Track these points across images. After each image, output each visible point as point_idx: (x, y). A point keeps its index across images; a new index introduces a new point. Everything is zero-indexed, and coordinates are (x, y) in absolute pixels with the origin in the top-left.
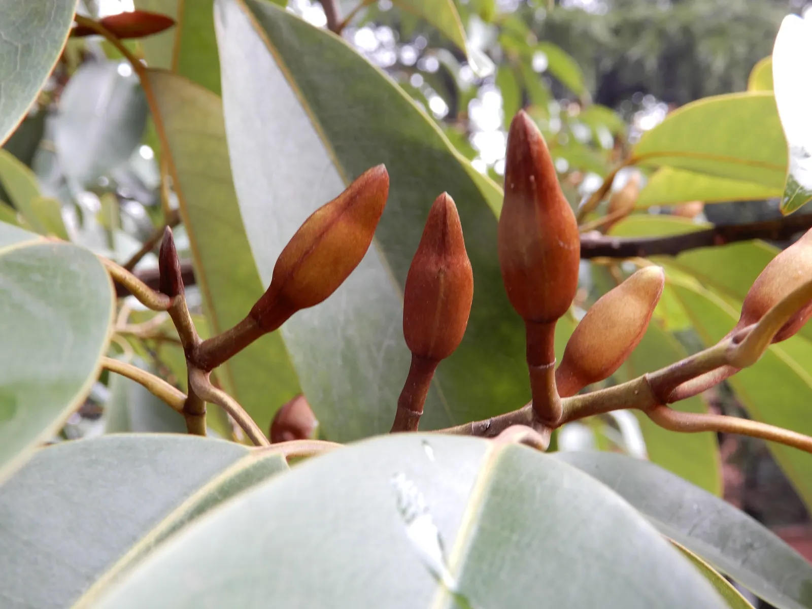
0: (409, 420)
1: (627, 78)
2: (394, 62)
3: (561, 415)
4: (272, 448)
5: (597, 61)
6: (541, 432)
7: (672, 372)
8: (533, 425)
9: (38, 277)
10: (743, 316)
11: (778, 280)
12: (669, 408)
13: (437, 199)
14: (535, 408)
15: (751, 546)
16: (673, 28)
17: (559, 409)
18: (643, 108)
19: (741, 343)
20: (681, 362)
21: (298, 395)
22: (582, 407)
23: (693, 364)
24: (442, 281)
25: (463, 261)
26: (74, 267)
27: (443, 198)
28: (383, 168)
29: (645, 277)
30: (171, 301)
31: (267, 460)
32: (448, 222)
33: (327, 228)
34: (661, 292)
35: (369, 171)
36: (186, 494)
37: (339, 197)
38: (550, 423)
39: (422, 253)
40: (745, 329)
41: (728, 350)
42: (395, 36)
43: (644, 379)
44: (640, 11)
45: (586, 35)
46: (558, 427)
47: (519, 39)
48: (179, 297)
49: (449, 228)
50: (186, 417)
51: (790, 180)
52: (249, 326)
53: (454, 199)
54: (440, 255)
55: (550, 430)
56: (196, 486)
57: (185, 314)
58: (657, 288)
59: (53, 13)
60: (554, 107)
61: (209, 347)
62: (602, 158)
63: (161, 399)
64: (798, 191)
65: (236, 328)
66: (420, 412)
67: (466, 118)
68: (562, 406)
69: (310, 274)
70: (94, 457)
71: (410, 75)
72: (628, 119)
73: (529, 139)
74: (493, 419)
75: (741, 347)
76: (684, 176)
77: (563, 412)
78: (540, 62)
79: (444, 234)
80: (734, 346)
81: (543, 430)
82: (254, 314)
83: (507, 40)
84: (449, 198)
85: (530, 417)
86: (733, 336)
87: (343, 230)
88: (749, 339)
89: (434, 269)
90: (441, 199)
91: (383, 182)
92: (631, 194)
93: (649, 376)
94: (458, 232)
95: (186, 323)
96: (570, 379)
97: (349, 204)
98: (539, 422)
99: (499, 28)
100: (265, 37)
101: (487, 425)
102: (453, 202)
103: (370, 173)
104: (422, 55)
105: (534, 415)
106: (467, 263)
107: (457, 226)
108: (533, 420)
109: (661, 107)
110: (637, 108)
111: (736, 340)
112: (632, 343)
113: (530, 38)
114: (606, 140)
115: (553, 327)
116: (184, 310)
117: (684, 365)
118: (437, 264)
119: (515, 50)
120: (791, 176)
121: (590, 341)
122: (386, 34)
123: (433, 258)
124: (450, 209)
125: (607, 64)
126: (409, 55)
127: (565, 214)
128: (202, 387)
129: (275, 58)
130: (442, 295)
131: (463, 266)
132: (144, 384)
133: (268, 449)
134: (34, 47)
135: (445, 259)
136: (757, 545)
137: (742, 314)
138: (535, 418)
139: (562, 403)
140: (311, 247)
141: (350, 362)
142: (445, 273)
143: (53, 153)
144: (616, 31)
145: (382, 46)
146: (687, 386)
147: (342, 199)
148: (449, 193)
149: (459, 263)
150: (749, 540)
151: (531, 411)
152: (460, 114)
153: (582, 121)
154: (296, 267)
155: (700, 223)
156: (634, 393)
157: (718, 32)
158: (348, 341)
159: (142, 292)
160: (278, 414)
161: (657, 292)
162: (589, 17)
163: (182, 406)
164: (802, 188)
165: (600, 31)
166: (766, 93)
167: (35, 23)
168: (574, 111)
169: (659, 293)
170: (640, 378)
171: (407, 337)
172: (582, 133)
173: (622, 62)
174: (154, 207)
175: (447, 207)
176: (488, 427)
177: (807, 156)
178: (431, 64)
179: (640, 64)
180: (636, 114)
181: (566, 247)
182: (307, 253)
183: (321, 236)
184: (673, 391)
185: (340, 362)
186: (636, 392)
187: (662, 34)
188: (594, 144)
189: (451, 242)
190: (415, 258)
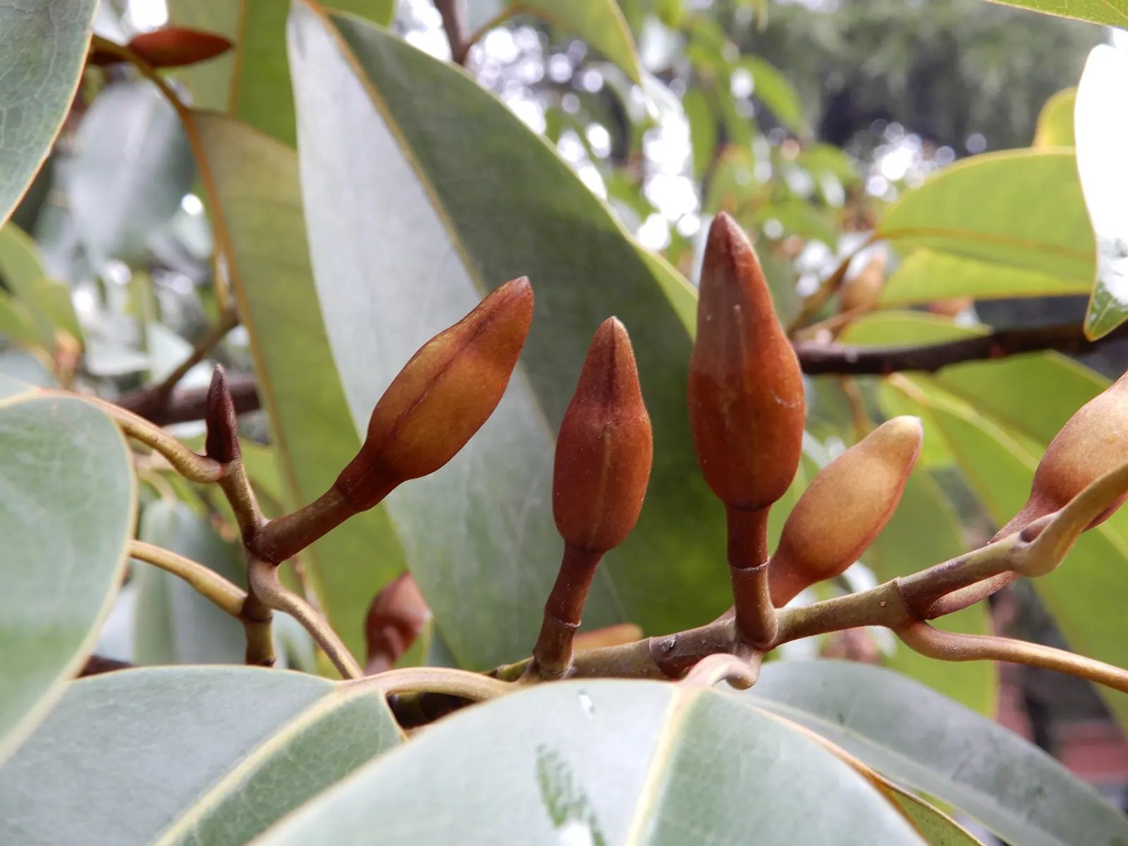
0: (560, 635)
1: (865, 100)
2: (541, 76)
3: (776, 635)
4: (365, 681)
5: (822, 76)
6: (747, 660)
7: (934, 577)
8: (735, 648)
9: (27, 458)
10: (1036, 492)
11: (1085, 442)
12: (928, 625)
13: (602, 325)
14: (741, 623)
15: (1039, 791)
16: (927, 32)
17: (773, 625)
18: (885, 142)
19: (1033, 542)
20: (947, 564)
21: (404, 574)
22: (806, 622)
23: (962, 567)
24: (608, 443)
25: (638, 414)
26: (80, 440)
27: (611, 325)
28: (524, 281)
29: (895, 431)
30: (222, 470)
31: (359, 700)
32: (617, 359)
33: (445, 367)
34: (918, 453)
35: (506, 286)
36: (242, 753)
37: (461, 322)
38: (760, 645)
39: (579, 402)
40: (1038, 521)
41: (1014, 550)
42: (542, 40)
43: (895, 583)
44: (882, 8)
45: (808, 42)
46: (771, 649)
47: (714, 52)
48: (234, 463)
49: (619, 368)
50: (246, 624)
51: (1100, 291)
52: (335, 503)
53: (626, 325)
54: (605, 405)
55: (761, 654)
56: (258, 740)
57: (243, 486)
58: (912, 448)
59: (52, 62)
60: (761, 146)
61: (277, 530)
62: (828, 221)
63: (211, 598)
64: (1110, 305)
65: (315, 505)
66: (576, 622)
67: (641, 157)
68: (777, 621)
69: (421, 432)
70: (111, 702)
71: (561, 96)
72: (866, 158)
73: (734, 253)
74: (680, 634)
75: (1034, 547)
76: (947, 262)
77: (779, 629)
78: (742, 84)
79: (612, 376)
80: (1024, 545)
81: (750, 654)
82: (340, 486)
83: (697, 53)
84: (619, 324)
85: (732, 635)
86: (1021, 531)
87: (468, 370)
88: (1045, 536)
89: (597, 426)
90: (608, 323)
91: (525, 300)
92: (873, 279)
93: (901, 581)
94: (632, 373)
95: (243, 499)
96: (789, 576)
97: (476, 333)
98: (744, 643)
99: (687, 36)
100: (359, 69)
101: (671, 644)
102: (624, 330)
103: (505, 288)
104: (578, 68)
105: (738, 633)
106: (644, 417)
107: (630, 364)
108: (736, 640)
109: (912, 140)
110: (877, 141)
111: (1026, 537)
112: (876, 527)
113: (729, 51)
114: (833, 193)
115: (766, 514)
116: (241, 481)
117: (950, 568)
118: (601, 418)
119: (708, 69)
120: (1101, 285)
121: (817, 522)
122: (529, 39)
123: (596, 409)
124: (620, 340)
125: (837, 80)
126: (561, 68)
127: (785, 358)
128: (266, 589)
129: (374, 100)
130: (608, 463)
131: (637, 421)
132: (187, 578)
133: (359, 683)
134: (24, 114)
135: (612, 410)
136: (1047, 789)
137: (1033, 490)
138: (739, 637)
139: (777, 616)
140: (423, 395)
141: (477, 529)
142: (611, 431)
143: (65, 210)
144: (850, 36)
145: (522, 56)
146: (953, 596)
147: (466, 324)
148: (620, 318)
149: (631, 417)
150: (1036, 783)
151: (733, 626)
152: (632, 152)
153: (802, 165)
154: (400, 422)
155: (966, 324)
156: (879, 603)
157: (990, 37)
158: (475, 502)
159: (181, 458)
160: (377, 601)
161: (913, 454)
162: (811, 17)
163: (240, 609)
164: (1115, 301)
165: (827, 35)
166: (1063, 150)
167: (27, 78)
168: (790, 153)
169: (915, 455)
170: (889, 583)
171: (559, 519)
172: (799, 183)
173: (856, 79)
174: (206, 287)
175: (616, 338)
176: (672, 646)
177: (1123, 255)
178: (593, 80)
179: (881, 80)
180: (877, 150)
181: (785, 404)
182: (416, 402)
183: (436, 378)
184: (935, 603)
185: (463, 529)
186: (883, 604)
187: (912, 40)
188: (816, 199)
189: (622, 387)
190: (570, 406)
